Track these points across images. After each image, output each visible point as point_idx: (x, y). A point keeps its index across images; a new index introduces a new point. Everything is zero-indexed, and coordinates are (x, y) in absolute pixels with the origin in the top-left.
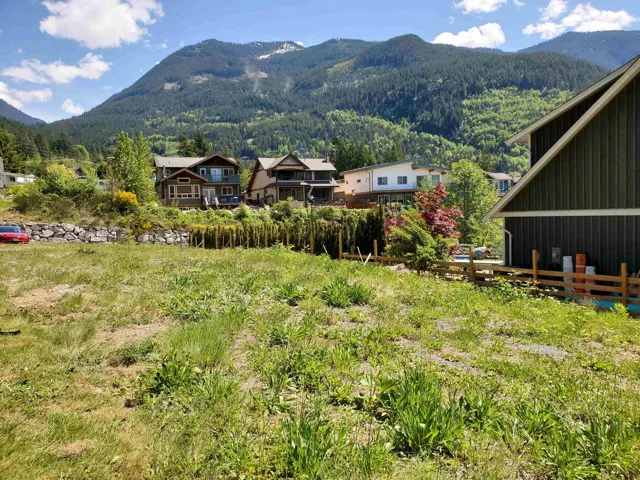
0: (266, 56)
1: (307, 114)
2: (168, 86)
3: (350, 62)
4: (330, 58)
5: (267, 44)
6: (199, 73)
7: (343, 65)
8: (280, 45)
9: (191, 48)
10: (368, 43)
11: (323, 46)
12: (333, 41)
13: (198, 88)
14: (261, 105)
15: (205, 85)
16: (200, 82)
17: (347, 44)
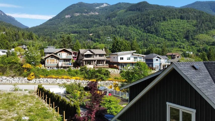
0: (98, 8)
1: (110, 26)
2: (67, 17)
3: (125, 10)
4: (119, 8)
5: (98, 4)
6: (77, 12)
7: (122, 11)
8: (102, 4)
9: (74, 5)
10: (131, 4)
11: (116, 5)
12: (120, 3)
13: (76, 17)
14: (96, 23)
15: (78, 16)
16: (77, 15)
17: (124, 4)
